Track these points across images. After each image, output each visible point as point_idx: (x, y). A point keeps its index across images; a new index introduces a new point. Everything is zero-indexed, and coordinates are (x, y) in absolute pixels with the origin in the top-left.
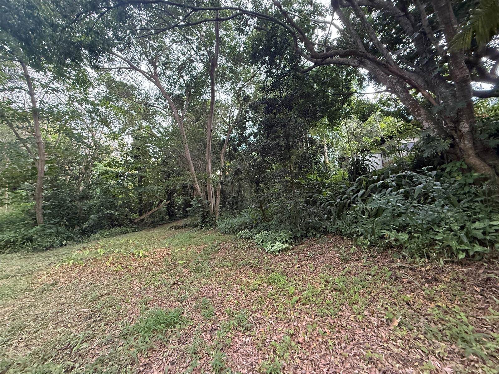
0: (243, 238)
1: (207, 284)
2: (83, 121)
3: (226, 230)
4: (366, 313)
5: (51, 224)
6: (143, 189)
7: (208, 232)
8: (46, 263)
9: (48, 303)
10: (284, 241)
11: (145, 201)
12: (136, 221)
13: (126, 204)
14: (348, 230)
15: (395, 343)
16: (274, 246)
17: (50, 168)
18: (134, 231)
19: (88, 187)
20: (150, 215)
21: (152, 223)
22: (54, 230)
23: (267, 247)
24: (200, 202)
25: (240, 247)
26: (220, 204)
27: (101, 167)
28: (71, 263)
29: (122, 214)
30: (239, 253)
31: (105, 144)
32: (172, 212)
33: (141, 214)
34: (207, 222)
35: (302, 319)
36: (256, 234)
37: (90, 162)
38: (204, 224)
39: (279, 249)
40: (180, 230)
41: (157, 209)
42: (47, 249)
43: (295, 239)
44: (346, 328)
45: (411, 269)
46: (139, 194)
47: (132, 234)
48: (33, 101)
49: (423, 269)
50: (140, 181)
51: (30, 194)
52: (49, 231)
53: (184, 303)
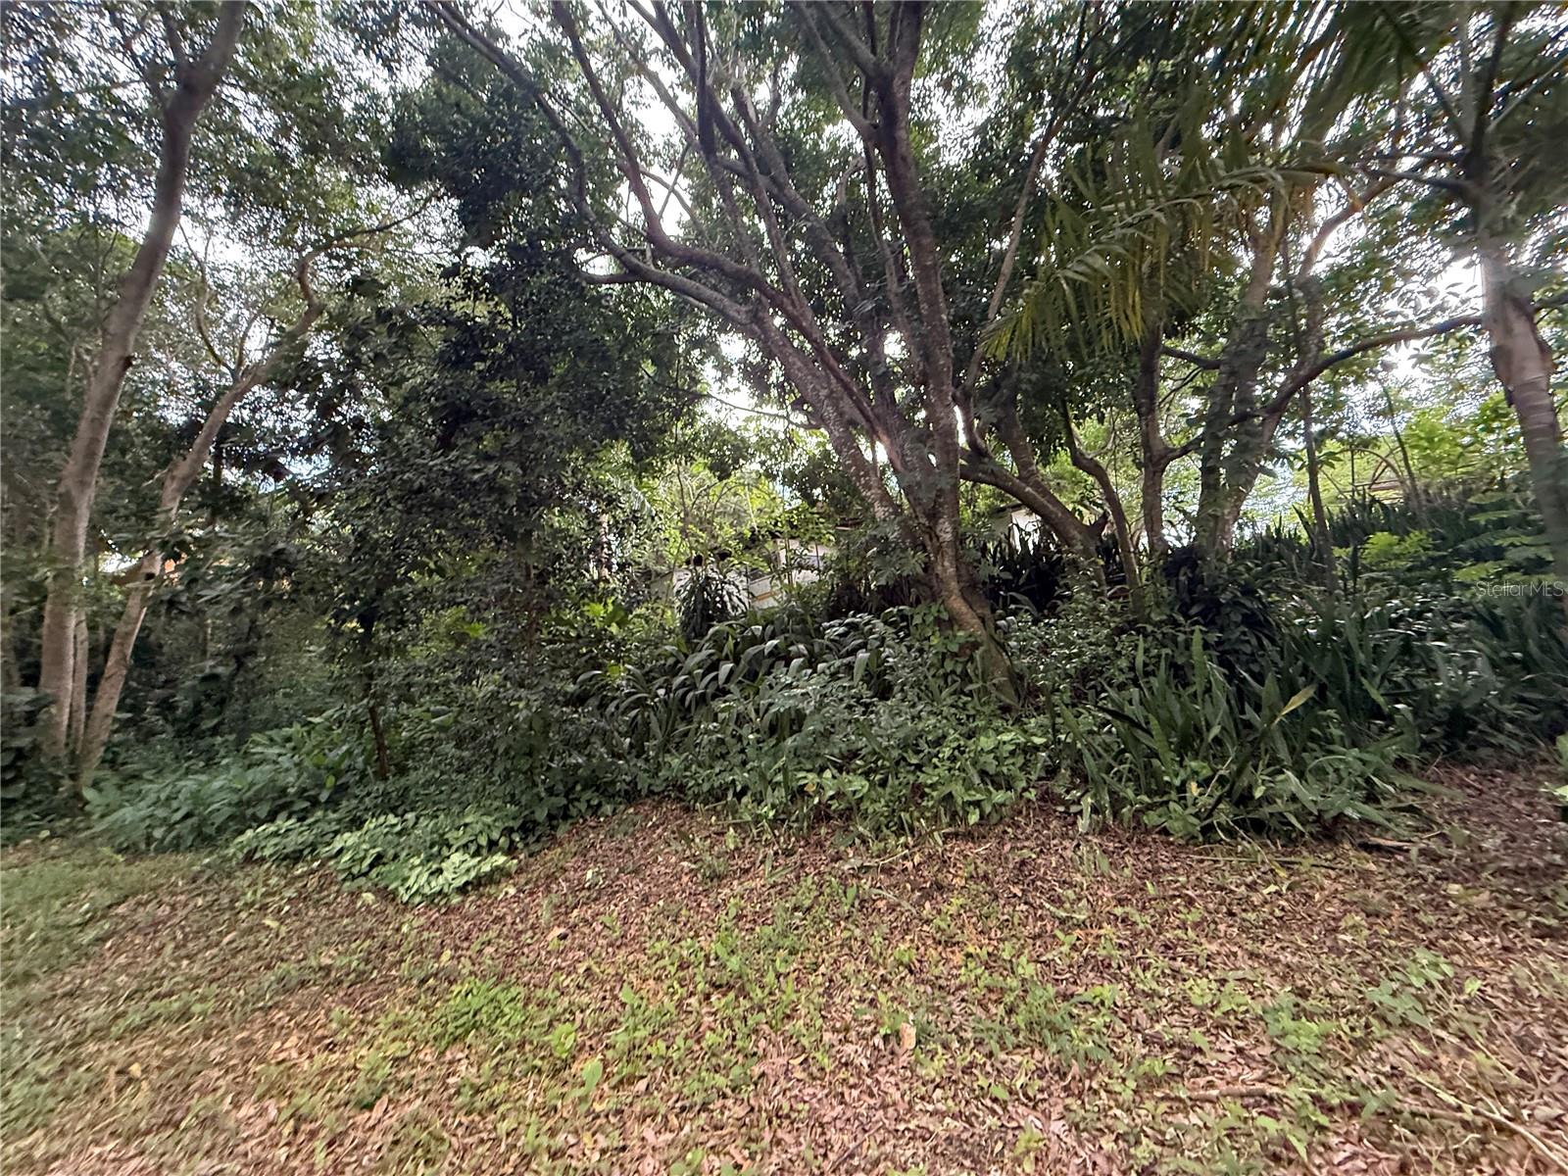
0: (263, 861)
3: (158, 833)
4: (828, 1037)
10: (480, 847)
14: (703, 778)
15: (930, 1108)
16: (440, 871)
23: (405, 879)
25: (249, 905)
26: (119, 709)
30: (250, 931)
35: (637, 1152)
36: (336, 833)
39: (465, 879)
43: (529, 832)
44: (794, 1115)
45: (883, 870)
49: (909, 865)
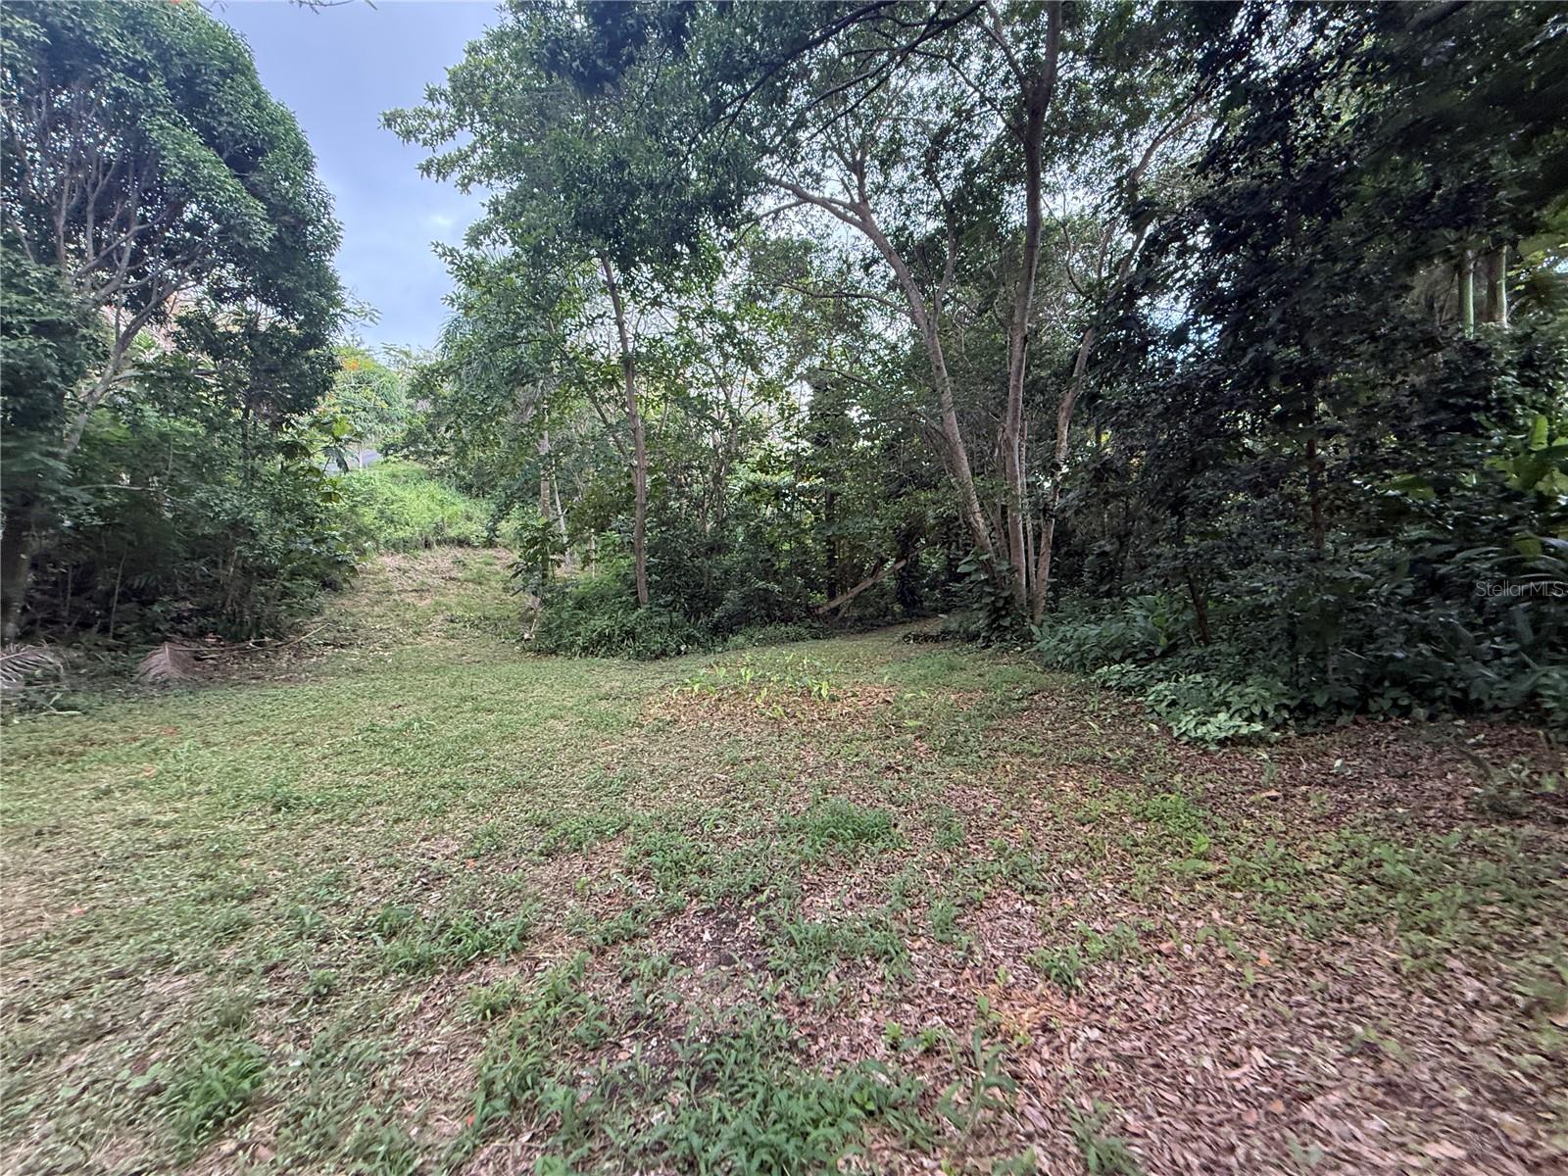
0: (1110, 688)
1: (966, 783)
2: (706, 361)
3: (1061, 658)
5: (660, 606)
6: (834, 528)
7: (1005, 660)
8: (658, 683)
9: (666, 752)
10: (1251, 714)
11: (841, 560)
12: (821, 611)
13: (799, 567)
16: (1206, 723)
17: (656, 483)
18: (818, 638)
19: (721, 523)
20: (855, 598)
21: (860, 619)
22: (665, 619)
23: (1181, 722)
24: (986, 566)
26: (1051, 575)
27: (743, 476)
28: (696, 687)
29: (789, 591)
30: (1083, 727)
31: (751, 415)
32: (912, 592)
33: (832, 596)
34: (1006, 628)
35: (1200, 915)
36: (1160, 680)
37: (722, 463)
38: (996, 634)
39: (1224, 735)
40: (931, 645)
41: (870, 582)
42: (657, 658)
43: (1304, 713)
46: (829, 542)
47: (812, 643)
48: (624, 340)
50: (830, 505)
51: (626, 540)
52: (658, 619)
53: (902, 809)
